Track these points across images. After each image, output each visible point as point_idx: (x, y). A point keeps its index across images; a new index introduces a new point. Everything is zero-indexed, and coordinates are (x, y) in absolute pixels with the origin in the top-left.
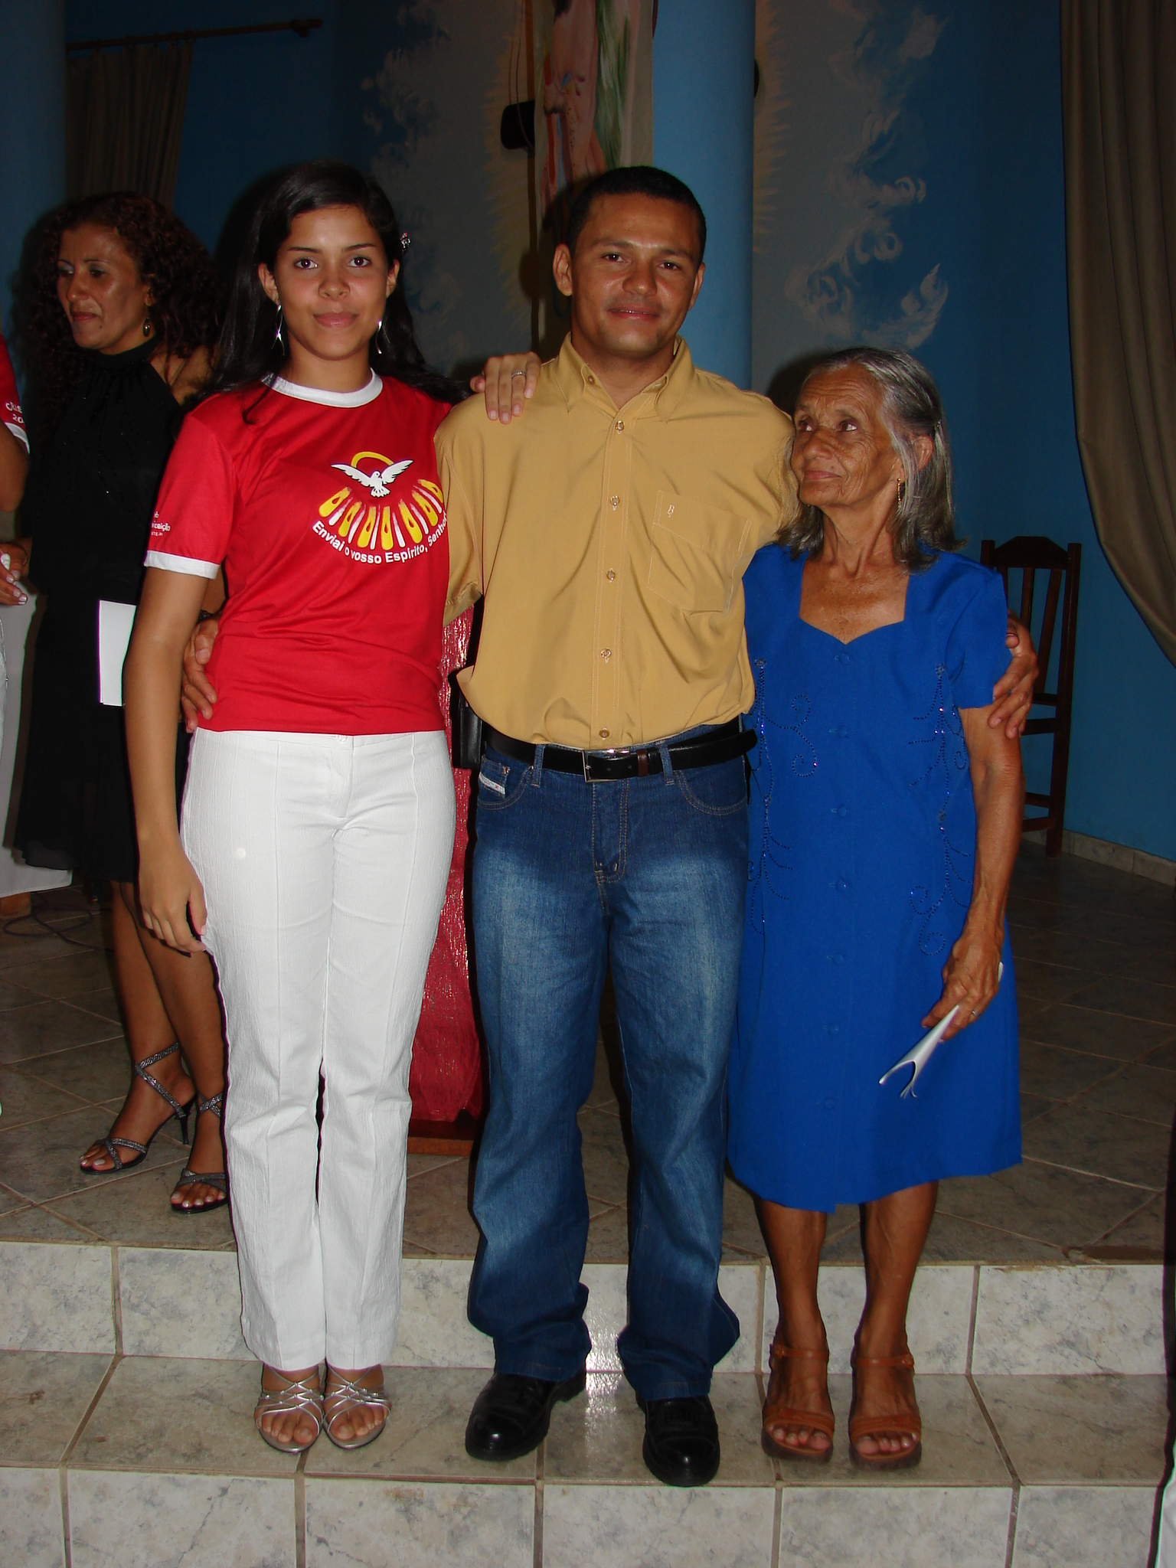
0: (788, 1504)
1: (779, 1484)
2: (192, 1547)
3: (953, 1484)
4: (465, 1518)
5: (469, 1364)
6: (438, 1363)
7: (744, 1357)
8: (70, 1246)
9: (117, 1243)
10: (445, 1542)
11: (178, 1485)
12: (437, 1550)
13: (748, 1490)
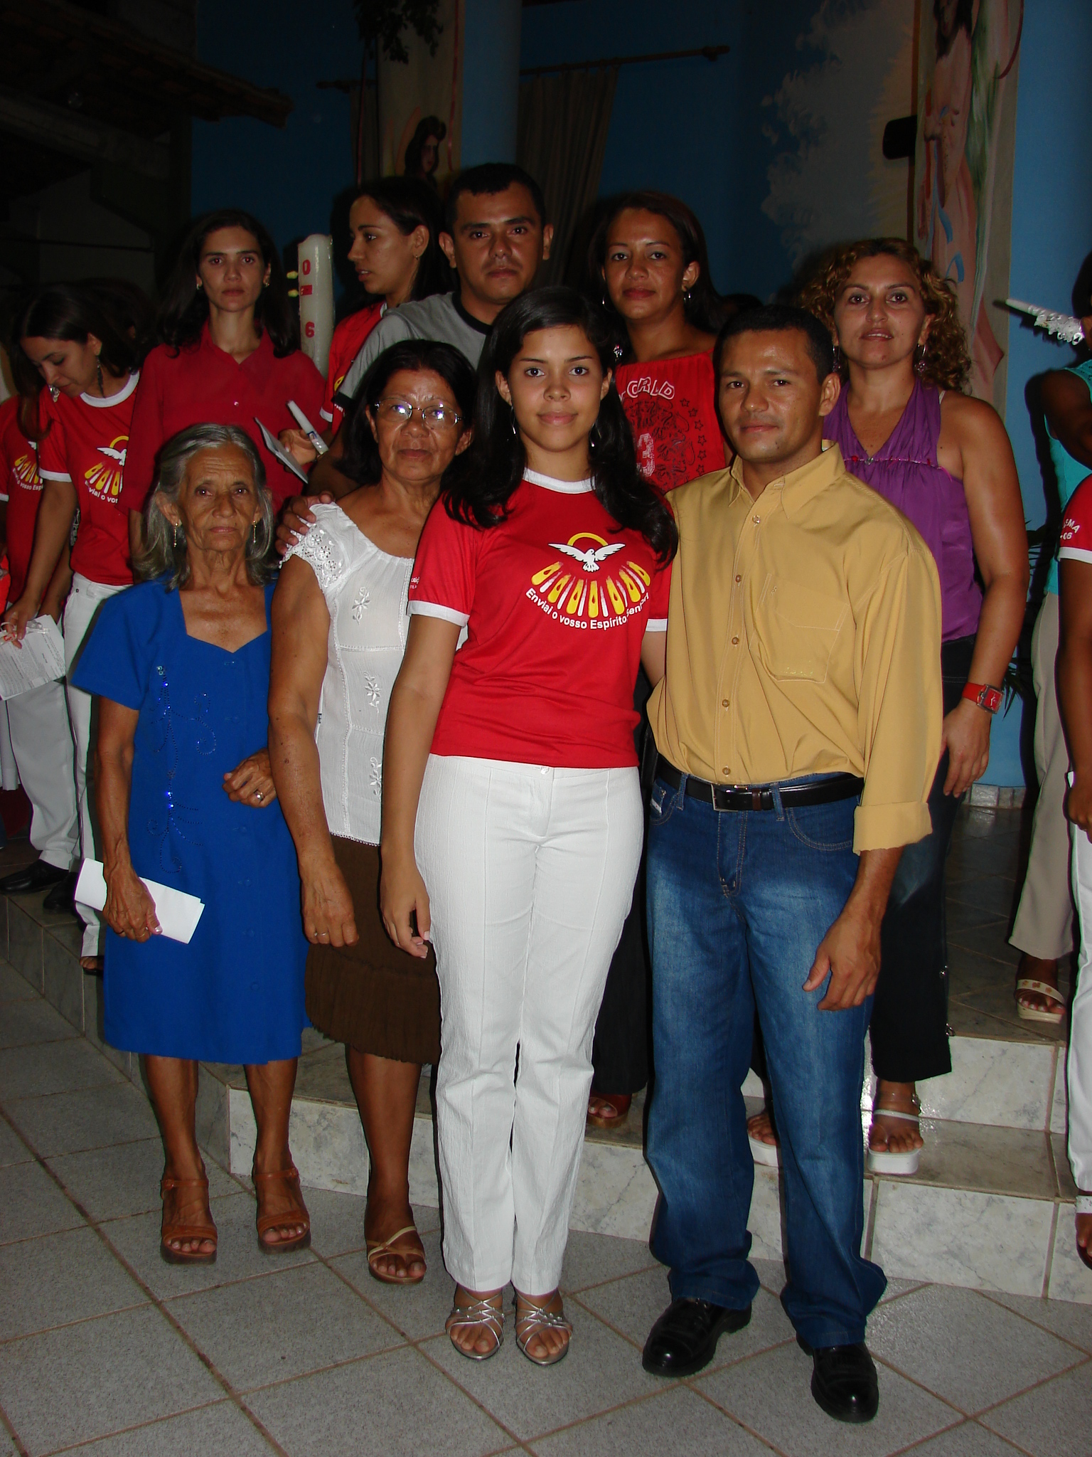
0: (1063, 1216)
1: (1057, 1199)
2: (618, 1201)
7: (1038, 1118)
11: (612, 1153)
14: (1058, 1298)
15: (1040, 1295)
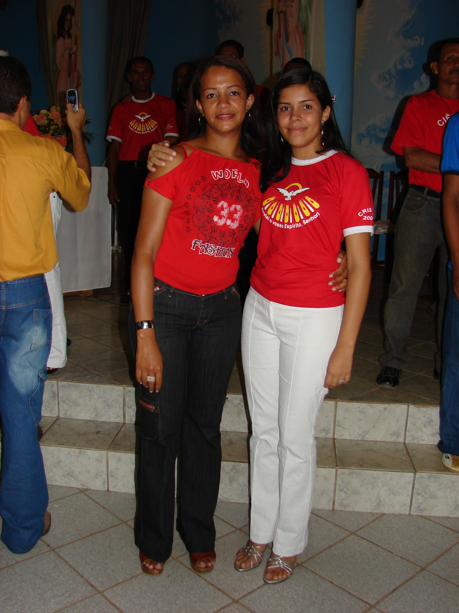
0: (339, 475)
1: (337, 467)
3: (394, 471)
4: (234, 474)
5: (238, 431)
6: (228, 430)
7: (329, 432)
8: (110, 386)
9: (125, 386)
10: (228, 481)
12: (225, 484)
13: (327, 469)
14: (339, 509)
15: (331, 509)
